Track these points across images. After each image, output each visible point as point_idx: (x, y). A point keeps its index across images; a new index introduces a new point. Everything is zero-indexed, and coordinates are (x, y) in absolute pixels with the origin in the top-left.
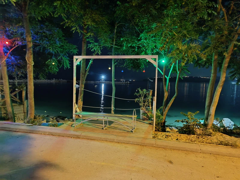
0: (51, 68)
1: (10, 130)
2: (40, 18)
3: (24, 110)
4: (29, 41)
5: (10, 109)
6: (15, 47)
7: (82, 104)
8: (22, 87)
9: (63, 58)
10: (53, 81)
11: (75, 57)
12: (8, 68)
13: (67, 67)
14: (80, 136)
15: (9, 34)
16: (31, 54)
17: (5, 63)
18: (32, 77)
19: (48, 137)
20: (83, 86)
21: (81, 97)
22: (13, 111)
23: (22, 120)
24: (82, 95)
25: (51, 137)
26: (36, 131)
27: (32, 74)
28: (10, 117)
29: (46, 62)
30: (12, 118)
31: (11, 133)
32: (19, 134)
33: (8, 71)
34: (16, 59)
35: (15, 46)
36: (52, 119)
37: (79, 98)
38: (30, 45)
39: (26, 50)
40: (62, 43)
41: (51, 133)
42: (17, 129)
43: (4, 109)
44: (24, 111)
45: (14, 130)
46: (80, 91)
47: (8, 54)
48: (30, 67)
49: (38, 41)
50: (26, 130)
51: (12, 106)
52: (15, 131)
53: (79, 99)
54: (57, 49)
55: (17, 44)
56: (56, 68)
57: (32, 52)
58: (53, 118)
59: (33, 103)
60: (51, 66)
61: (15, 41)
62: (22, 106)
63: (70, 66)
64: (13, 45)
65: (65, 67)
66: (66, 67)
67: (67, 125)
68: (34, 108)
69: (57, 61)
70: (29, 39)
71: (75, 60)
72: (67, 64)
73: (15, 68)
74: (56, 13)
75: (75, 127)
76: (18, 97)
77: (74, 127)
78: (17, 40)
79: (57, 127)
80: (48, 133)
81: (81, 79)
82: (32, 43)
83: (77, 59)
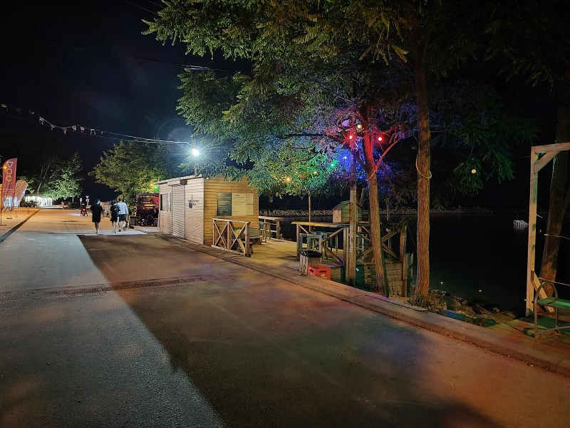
0: (465, 181)
1: (384, 313)
2: (445, 74)
3: (402, 275)
4: (424, 129)
5: (380, 270)
6: (392, 146)
7: (554, 276)
8: (401, 227)
9: (498, 156)
10: (458, 211)
11: (536, 151)
12: (379, 187)
13: (506, 177)
14: (557, 366)
15: (383, 120)
16: (427, 156)
17: (376, 178)
18: (427, 205)
19: (465, 347)
20: (559, 227)
21: (551, 256)
22: (385, 274)
23: (398, 294)
24: (555, 252)
25: (472, 349)
26: (437, 326)
27: (427, 199)
28: (380, 286)
29: (455, 168)
30: (383, 288)
31: (386, 320)
32: (401, 324)
33: (379, 194)
34: (392, 169)
35: (392, 142)
36: (460, 304)
37: (544, 260)
38: (426, 136)
39: (417, 147)
40: (494, 118)
41: (471, 338)
42: (397, 313)
43: (369, 268)
44: (402, 278)
45: (391, 314)
46: (547, 240)
47: (380, 160)
48: (424, 183)
49: (437, 124)
50: (416, 320)
51: (384, 264)
52: (394, 318)
53: (546, 263)
54: (482, 135)
55: (397, 138)
56: (477, 182)
57: (428, 150)
58: (461, 302)
59: (428, 261)
60: (465, 177)
61: (393, 132)
62: (399, 266)
63: (513, 174)
64: (390, 142)
65: (501, 178)
66: (503, 177)
67: (511, 329)
68: (428, 274)
69: (479, 165)
70: (425, 123)
71: (534, 158)
72: (506, 170)
73: (391, 188)
74: (488, 51)
75: (537, 337)
76: (390, 247)
77: (533, 336)
78: (398, 130)
79: (483, 326)
80: (463, 338)
81: (551, 206)
82: (429, 132)
83: (541, 156)
